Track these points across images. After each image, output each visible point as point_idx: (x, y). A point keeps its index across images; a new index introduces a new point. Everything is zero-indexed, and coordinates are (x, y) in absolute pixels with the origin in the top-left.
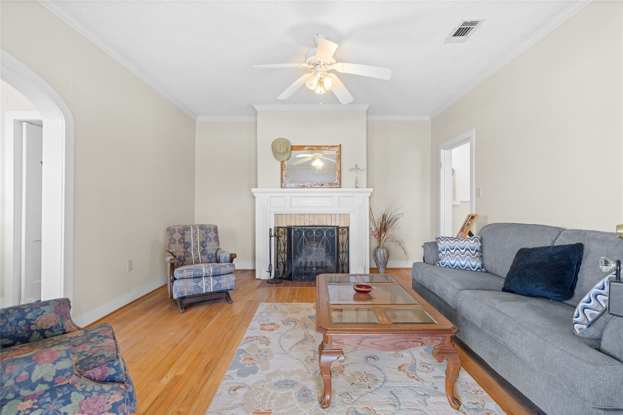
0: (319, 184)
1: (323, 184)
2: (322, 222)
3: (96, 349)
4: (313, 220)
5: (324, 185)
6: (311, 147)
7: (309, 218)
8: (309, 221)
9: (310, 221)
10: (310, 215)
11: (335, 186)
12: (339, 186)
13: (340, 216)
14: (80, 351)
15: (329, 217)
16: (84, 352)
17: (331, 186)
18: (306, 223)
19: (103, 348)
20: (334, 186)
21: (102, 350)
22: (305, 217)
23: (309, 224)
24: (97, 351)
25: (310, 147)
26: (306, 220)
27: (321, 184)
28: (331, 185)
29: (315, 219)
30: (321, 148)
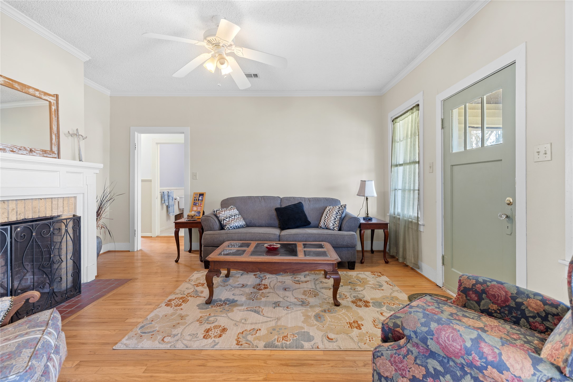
0: (26, 150)
1: (33, 149)
2: (39, 212)
3: (512, 336)
4: (23, 210)
5: (35, 152)
6: (11, 82)
7: (17, 208)
8: (17, 213)
9: (19, 212)
10: (18, 202)
11: (51, 156)
12: (56, 156)
13: (63, 201)
14: (528, 345)
15: (49, 203)
16: (525, 342)
17: (45, 155)
18: (10, 216)
19: (506, 333)
20: (49, 156)
21: (508, 332)
22: (8, 206)
23: (17, 218)
24: (513, 334)
25: (8, 81)
26: (10, 211)
27: (29, 149)
28: (44, 153)
29: (26, 208)
30: (27, 89)
